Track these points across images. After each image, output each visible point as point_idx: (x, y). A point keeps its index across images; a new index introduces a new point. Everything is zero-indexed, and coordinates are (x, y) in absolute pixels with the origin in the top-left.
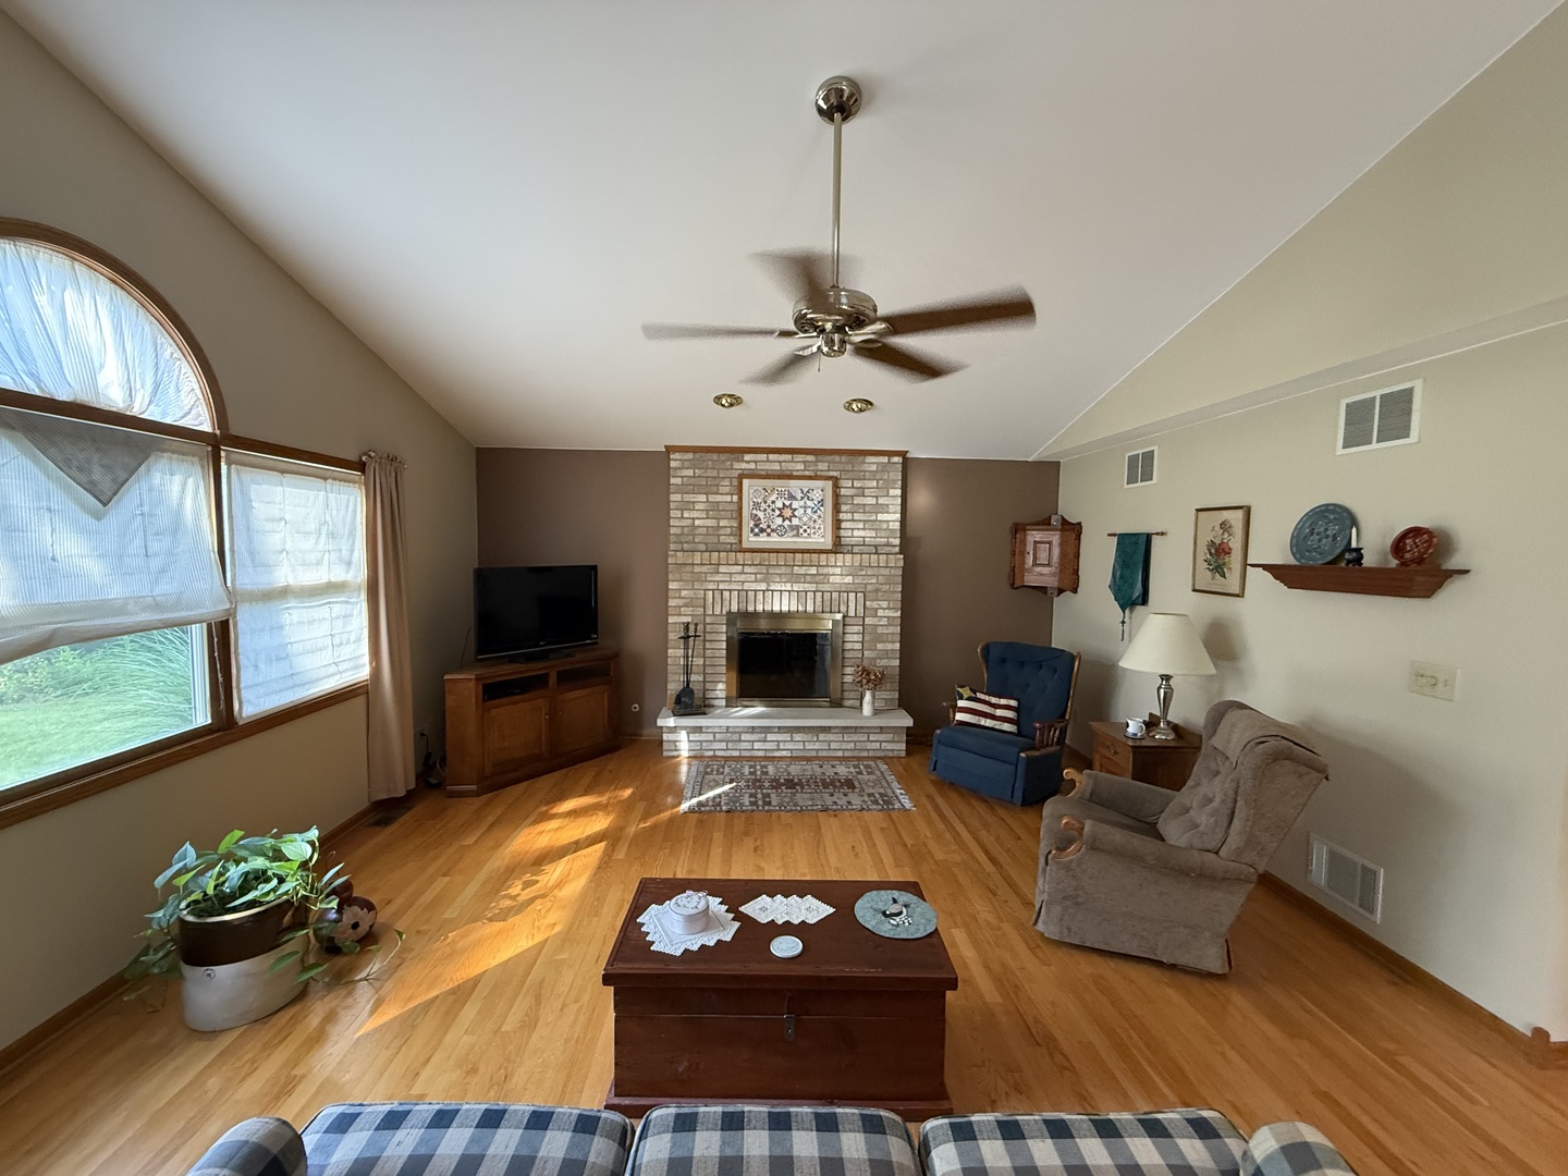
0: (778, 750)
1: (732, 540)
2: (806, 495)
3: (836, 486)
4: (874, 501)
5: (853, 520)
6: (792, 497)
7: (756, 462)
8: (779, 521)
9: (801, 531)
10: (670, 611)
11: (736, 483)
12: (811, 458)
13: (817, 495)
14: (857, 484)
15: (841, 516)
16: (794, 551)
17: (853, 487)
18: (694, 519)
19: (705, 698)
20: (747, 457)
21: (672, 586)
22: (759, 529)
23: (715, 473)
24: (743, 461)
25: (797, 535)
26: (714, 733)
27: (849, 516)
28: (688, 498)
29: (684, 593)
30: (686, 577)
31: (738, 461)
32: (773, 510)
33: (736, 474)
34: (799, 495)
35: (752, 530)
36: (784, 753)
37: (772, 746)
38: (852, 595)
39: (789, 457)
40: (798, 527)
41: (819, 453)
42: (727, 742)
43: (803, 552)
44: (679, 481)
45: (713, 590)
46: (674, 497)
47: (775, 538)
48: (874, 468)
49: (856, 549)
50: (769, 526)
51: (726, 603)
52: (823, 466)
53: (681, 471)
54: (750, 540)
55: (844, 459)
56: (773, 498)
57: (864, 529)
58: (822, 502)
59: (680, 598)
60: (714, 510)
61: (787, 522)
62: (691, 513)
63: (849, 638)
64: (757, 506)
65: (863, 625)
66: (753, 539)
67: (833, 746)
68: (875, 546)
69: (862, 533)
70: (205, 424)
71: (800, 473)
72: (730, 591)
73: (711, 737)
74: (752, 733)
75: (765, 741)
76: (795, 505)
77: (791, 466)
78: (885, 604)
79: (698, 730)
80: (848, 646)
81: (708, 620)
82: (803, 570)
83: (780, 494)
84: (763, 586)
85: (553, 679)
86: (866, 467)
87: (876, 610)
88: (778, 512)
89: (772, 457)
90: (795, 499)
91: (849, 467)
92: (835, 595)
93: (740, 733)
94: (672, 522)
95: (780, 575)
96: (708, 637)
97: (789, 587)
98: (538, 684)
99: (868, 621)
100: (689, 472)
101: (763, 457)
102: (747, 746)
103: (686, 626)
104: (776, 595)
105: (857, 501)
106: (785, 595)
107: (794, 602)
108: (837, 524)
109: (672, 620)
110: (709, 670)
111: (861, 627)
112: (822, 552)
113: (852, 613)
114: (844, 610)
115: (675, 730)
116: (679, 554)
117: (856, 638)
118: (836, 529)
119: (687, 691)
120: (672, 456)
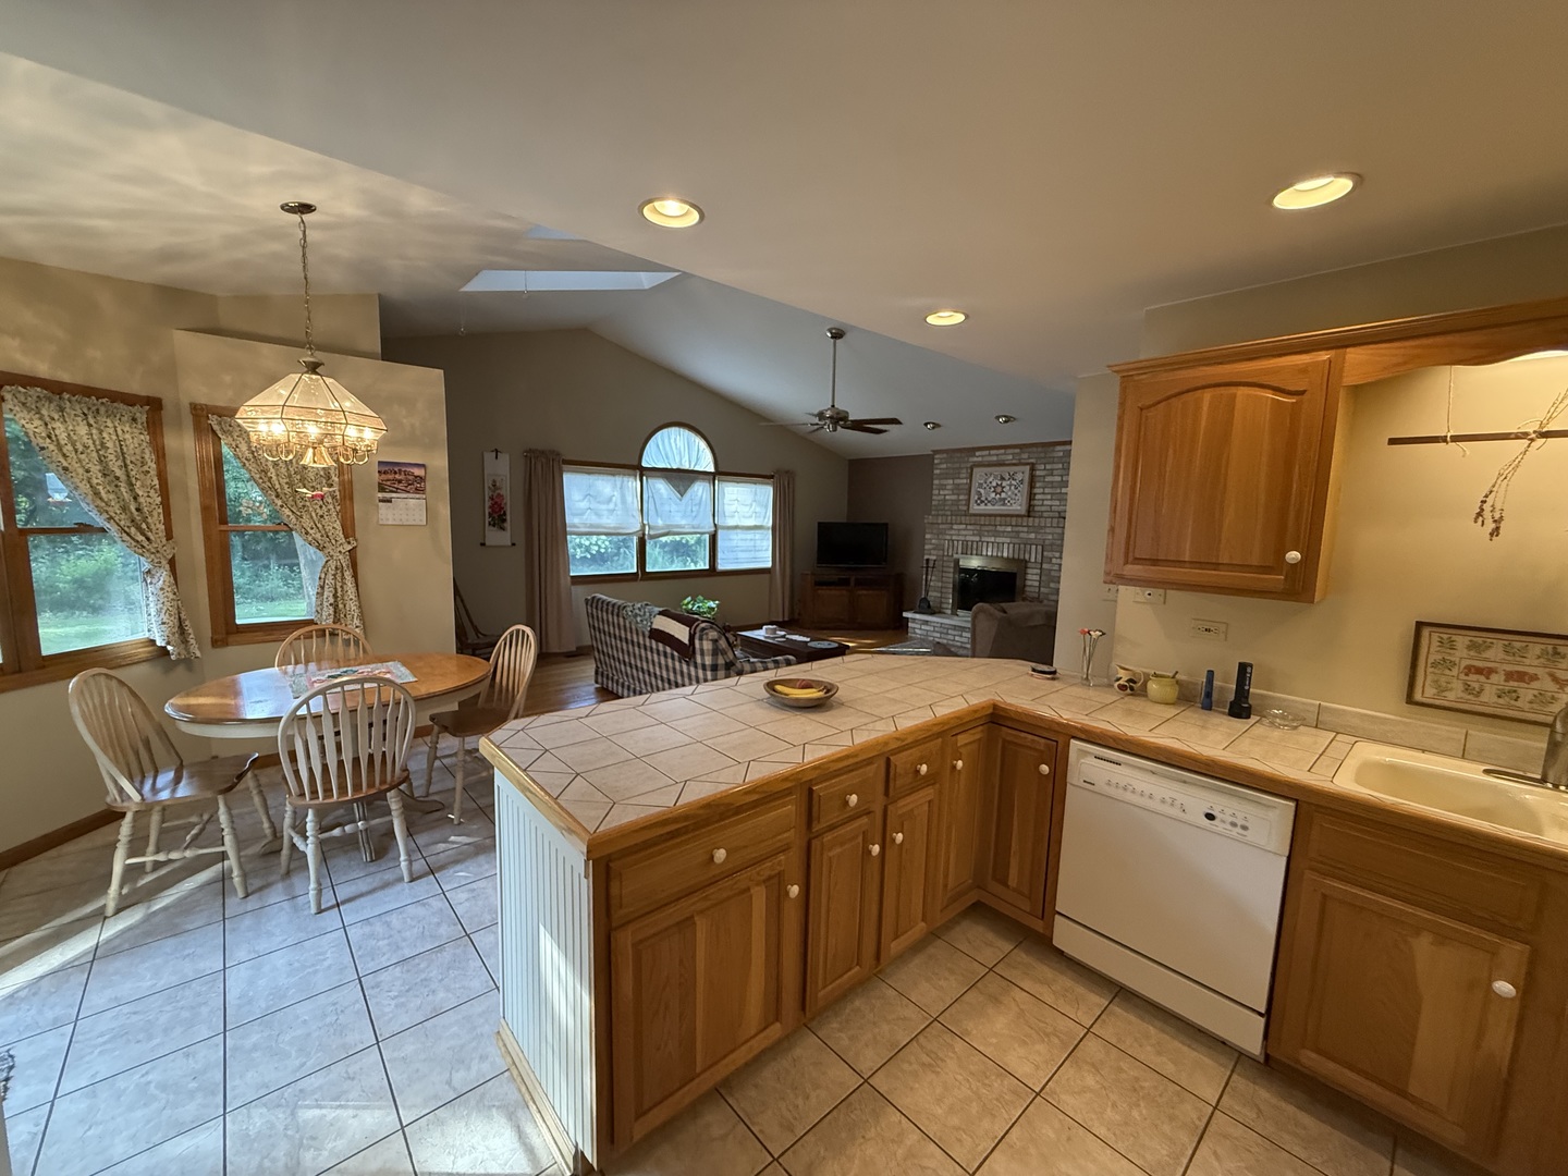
1: (965, 508)
2: (1012, 477)
3: (1033, 469)
4: (1059, 479)
5: (1043, 493)
6: (1003, 479)
7: (982, 456)
8: (993, 495)
9: (1006, 502)
10: (925, 551)
11: (969, 471)
12: (1017, 451)
14: (1048, 467)
15: (1036, 491)
16: (996, 516)
17: (1045, 469)
18: (945, 495)
19: (941, 608)
20: (977, 454)
21: (928, 536)
22: (980, 501)
23: (957, 465)
24: (975, 456)
25: (1004, 504)
26: (934, 626)
27: (1041, 490)
28: (944, 482)
29: (933, 541)
30: (935, 531)
31: (972, 456)
32: (990, 488)
33: (969, 465)
34: (1007, 477)
35: (976, 502)
38: (1034, 547)
39: (1003, 451)
40: (1005, 499)
41: (1022, 447)
42: (941, 633)
43: (1001, 516)
44: (938, 472)
45: (949, 540)
46: (936, 482)
47: (990, 507)
48: (1061, 454)
49: (1045, 514)
50: (986, 499)
51: (955, 548)
52: (1025, 456)
53: (940, 466)
54: (975, 508)
55: (1040, 449)
56: (991, 480)
57: (1051, 500)
58: (1022, 482)
59: (930, 544)
60: (957, 489)
61: (998, 496)
62: (944, 491)
63: (1029, 577)
64: (980, 485)
65: (1041, 568)
66: (976, 507)
68: (1059, 513)
69: (1049, 503)
70: (711, 469)
71: (1010, 462)
72: (958, 541)
73: (932, 629)
74: (954, 630)
75: (961, 636)
76: (1004, 484)
77: (1003, 457)
78: (1057, 555)
79: (926, 623)
80: (1029, 583)
81: (945, 558)
82: (1002, 529)
83: (995, 478)
84: (977, 539)
85: (852, 583)
86: (1056, 455)
87: (1051, 559)
88: (993, 489)
89: (993, 452)
91: (1042, 455)
92: (1022, 546)
94: (934, 497)
95: (988, 531)
96: (945, 569)
97: (992, 539)
98: (844, 583)
99: (1044, 566)
100: (944, 466)
101: (987, 452)
102: (952, 638)
103: (928, 560)
104: (985, 544)
105: (1048, 479)
106: (990, 545)
107: (995, 550)
108: (1031, 496)
109: (926, 557)
110: (944, 590)
111: (1039, 571)
112: (1017, 516)
113: (1033, 560)
114: (1027, 557)
115: (914, 620)
116: (931, 517)
117: (1035, 577)
118: (1030, 500)
119: (925, 599)
120: (936, 456)
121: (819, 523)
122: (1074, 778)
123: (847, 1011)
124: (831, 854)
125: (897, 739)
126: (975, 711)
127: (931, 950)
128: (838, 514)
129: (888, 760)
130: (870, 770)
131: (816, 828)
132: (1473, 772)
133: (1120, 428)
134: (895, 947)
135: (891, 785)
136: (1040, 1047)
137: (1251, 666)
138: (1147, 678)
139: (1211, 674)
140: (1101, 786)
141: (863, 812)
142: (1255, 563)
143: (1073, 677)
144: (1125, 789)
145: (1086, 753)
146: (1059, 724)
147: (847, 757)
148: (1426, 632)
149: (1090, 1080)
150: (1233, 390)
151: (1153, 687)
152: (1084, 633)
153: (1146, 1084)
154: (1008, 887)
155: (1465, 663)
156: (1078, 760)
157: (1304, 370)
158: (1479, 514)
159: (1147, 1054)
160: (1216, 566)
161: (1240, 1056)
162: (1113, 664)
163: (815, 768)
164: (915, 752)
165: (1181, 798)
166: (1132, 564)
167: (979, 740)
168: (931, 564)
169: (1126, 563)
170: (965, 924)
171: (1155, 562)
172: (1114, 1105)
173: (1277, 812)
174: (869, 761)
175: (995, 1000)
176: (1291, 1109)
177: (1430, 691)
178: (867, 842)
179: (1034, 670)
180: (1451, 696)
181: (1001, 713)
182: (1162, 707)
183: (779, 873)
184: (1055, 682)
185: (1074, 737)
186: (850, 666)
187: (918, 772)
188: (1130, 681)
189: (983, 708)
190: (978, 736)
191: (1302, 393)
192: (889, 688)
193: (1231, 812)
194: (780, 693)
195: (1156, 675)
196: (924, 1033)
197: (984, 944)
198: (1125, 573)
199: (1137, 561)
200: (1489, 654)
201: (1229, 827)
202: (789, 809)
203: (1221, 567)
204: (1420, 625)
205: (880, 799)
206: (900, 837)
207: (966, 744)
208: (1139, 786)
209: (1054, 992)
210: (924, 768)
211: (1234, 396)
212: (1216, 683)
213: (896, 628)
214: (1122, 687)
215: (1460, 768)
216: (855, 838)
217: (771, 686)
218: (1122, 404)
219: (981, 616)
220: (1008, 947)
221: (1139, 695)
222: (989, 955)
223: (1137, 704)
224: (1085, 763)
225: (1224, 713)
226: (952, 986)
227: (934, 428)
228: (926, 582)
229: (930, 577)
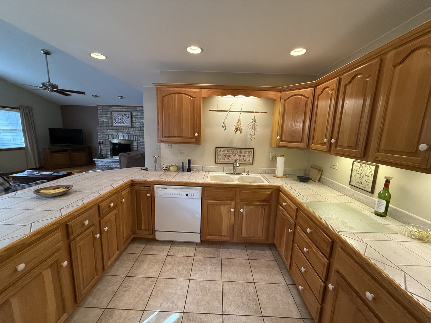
1: (111, 124)
2: (125, 115)
3: (131, 113)
4: (139, 117)
5: (135, 121)
6: (122, 116)
8: (120, 121)
10: (98, 138)
11: (111, 113)
12: (126, 108)
13: (128, 115)
14: (136, 113)
15: (133, 120)
16: (122, 127)
18: (103, 120)
19: (107, 156)
20: (113, 107)
21: (99, 133)
23: (107, 111)
25: (124, 124)
27: (135, 120)
28: (102, 116)
29: (101, 135)
30: (101, 132)
31: (111, 108)
33: (111, 111)
34: (124, 115)
35: (115, 123)
37: (117, 165)
38: (134, 136)
39: (121, 107)
40: (124, 122)
41: (128, 107)
42: (108, 164)
43: (124, 127)
44: (100, 112)
45: (107, 135)
46: (99, 115)
47: (119, 124)
48: (139, 110)
49: (137, 127)
50: (118, 122)
51: (109, 137)
52: (129, 109)
53: (100, 110)
54: (114, 125)
55: (133, 108)
56: (119, 116)
57: (138, 123)
58: (128, 117)
60: (107, 118)
61: (122, 121)
62: (103, 119)
63: (134, 145)
64: (115, 117)
65: (137, 142)
66: (115, 124)
68: (142, 126)
69: (138, 124)
71: (124, 111)
72: (110, 135)
73: (105, 163)
74: (113, 162)
75: (115, 164)
76: (123, 117)
77: (122, 109)
78: (141, 138)
79: (102, 161)
81: (106, 140)
82: (124, 131)
83: (120, 115)
84: (117, 134)
85: (69, 150)
88: (120, 119)
89: (118, 107)
90: (123, 116)
91: (134, 110)
92: (131, 136)
93: (110, 162)
94: (99, 121)
95: (120, 132)
96: (106, 144)
97: (122, 134)
98: (65, 151)
99: (138, 141)
100: (102, 110)
101: (116, 107)
102: (112, 165)
103: (100, 141)
104: (119, 136)
105: (136, 117)
106: (121, 136)
107: (123, 137)
108: (132, 122)
109: (99, 140)
110: (107, 151)
112: (129, 127)
113: (135, 140)
114: (133, 139)
115: (97, 161)
116: (99, 127)
117: (136, 145)
118: (132, 123)
119: (101, 154)
120: (98, 107)
121: (49, 129)
122: (156, 195)
123: (94, 292)
124: (80, 244)
125: (101, 198)
126: (126, 183)
127: (121, 258)
129: (99, 206)
130: (92, 211)
131: (71, 237)
132: (225, 174)
133: (157, 101)
134: (109, 263)
135: (101, 213)
136: (157, 266)
137: (190, 160)
138: (170, 166)
139: (183, 163)
140: (163, 195)
141: (91, 225)
142: (189, 136)
143: (152, 169)
144: (169, 194)
145: (158, 188)
146: (151, 182)
147: (82, 208)
148: (217, 149)
149: (169, 267)
150: (182, 95)
151: (171, 168)
152: (153, 157)
153: (181, 260)
154: (142, 230)
155: (223, 154)
156: (157, 190)
157: (195, 92)
158: (223, 126)
159: (180, 254)
160: (182, 137)
161: (196, 244)
162: (162, 164)
163: (68, 216)
164: (108, 200)
165: (181, 193)
166: (164, 137)
167: (129, 192)
168: (101, 142)
169: (163, 137)
170: (131, 246)
171: (169, 137)
172: (175, 269)
173: (199, 190)
174: (91, 208)
175: (143, 261)
176: (206, 249)
177: (218, 160)
178: (94, 234)
179: (141, 169)
180: (221, 161)
181: (134, 182)
182: (174, 173)
183: (57, 260)
184: (148, 172)
185: (155, 184)
186: (75, 178)
187: (110, 206)
188: (166, 168)
189: (129, 182)
190: (128, 191)
191: (195, 98)
192: (94, 182)
193: (190, 193)
194: (43, 193)
195: (172, 165)
196: (123, 282)
197: (137, 248)
198: (163, 140)
199: (165, 137)
200: (225, 152)
201: (191, 196)
202: (59, 235)
203: (183, 138)
204: (216, 148)
205: (97, 219)
206: (106, 229)
207: (124, 194)
208: (172, 192)
209: (158, 251)
210: (112, 205)
211: (182, 96)
212: (184, 165)
213: (91, 165)
214: (165, 170)
215: (223, 174)
216: (89, 235)
217: (37, 192)
218: (157, 95)
219: (122, 157)
220: (143, 246)
221: (168, 171)
222: (139, 251)
223: (168, 173)
224: (159, 190)
225: (186, 172)
226: (130, 264)
227: (96, 97)
228: (100, 148)
229: (101, 147)
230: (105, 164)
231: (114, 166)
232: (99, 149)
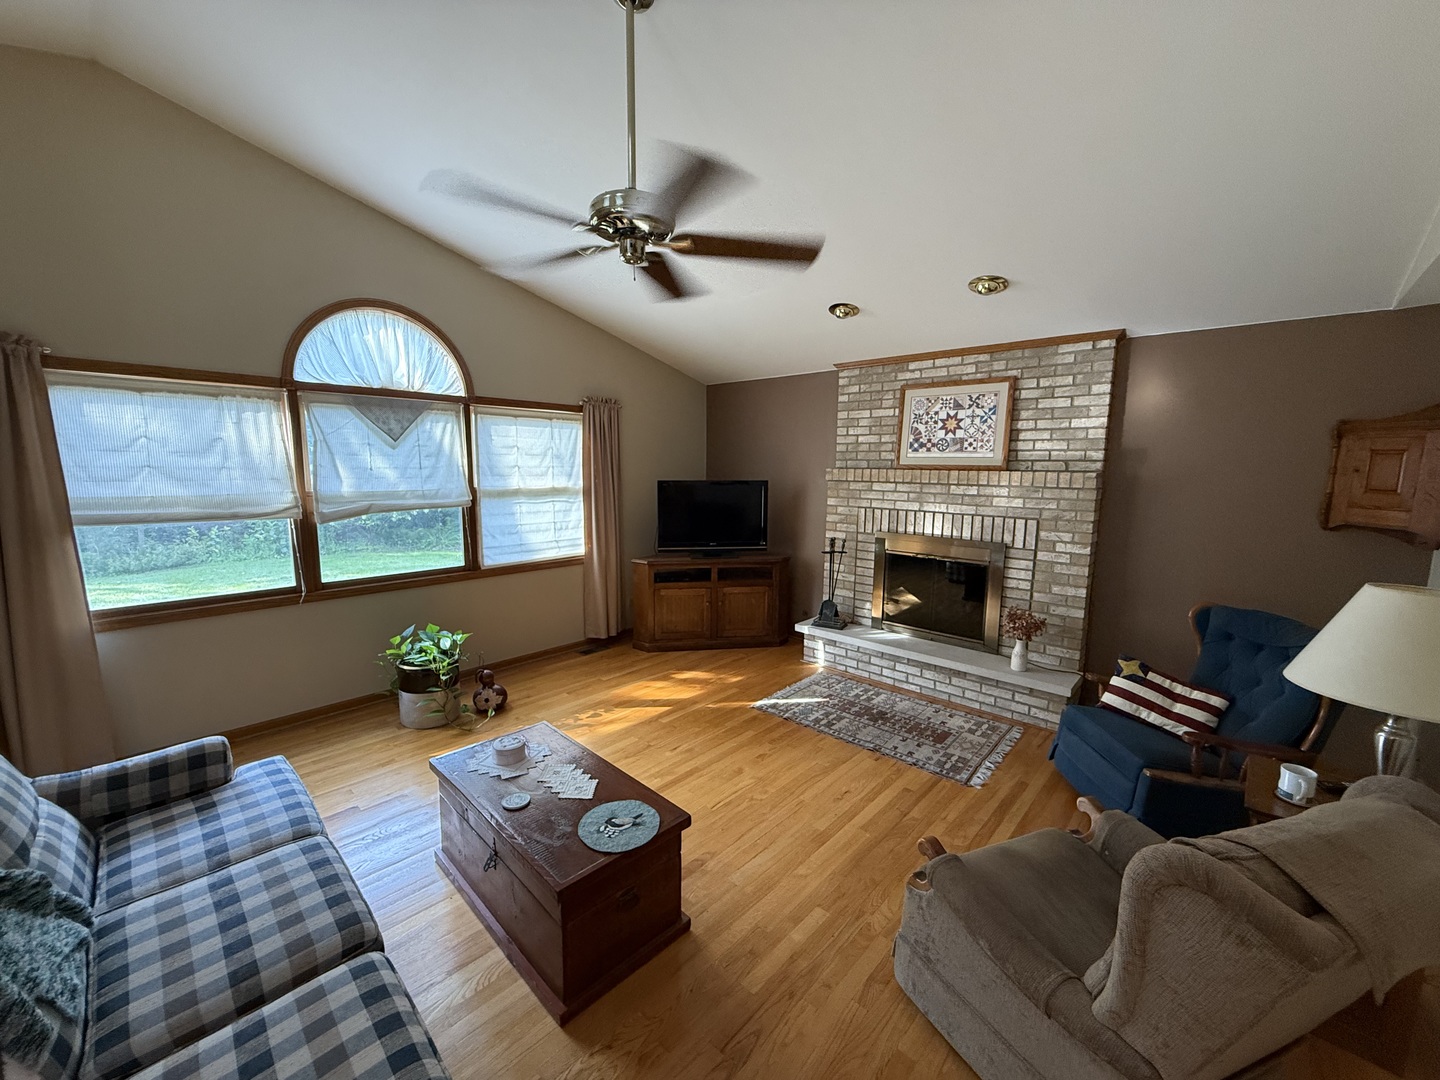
0: (907, 682)
1: (892, 456)
2: (975, 402)
3: (1015, 385)
4: (1067, 403)
5: (1035, 429)
6: (958, 406)
7: (920, 370)
8: (942, 434)
9: (966, 444)
10: (828, 526)
11: (898, 396)
12: (985, 357)
13: (988, 402)
14: (1044, 382)
15: (1020, 425)
16: (949, 469)
17: (1038, 387)
18: (857, 436)
19: (854, 615)
20: (912, 366)
21: (831, 501)
22: (918, 444)
23: (879, 387)
24: (908, 370)
25: (961, 450)
26: (847, 650)
27: (1031, 424)
28: (854, 414)
29: (840, 509)
30: (842, 493)
31: (902, 371)
32: (936, 422)
33: (898, 385)
34: (967, 403)
35: (911, 445)
36: (913, 688)
37: (902, 677)
38: (1020, 523)
39: (958, 360)
40: (962, 441)
41: (992, 350)
42: (858, 661)
43: (960, 468)
44: (846, 398)
45: (866, 508)
46: (841, 415)
47: (935, 453)
48: (1071, 359)
49: (1037, 466)
50: (929, 441)
51: (878, 522)
52: (999, 365)
53: (849, 389)
54: (909, 456)
55: (1027, 353)
56: (936, 409)
57: (1051, 440)
58: (994, 410)
59: (836, 514)
60: (877, 425)
61: (950, 435)
62: (855, 429)
63: (1012, 573)
64: (918, 418)
65: (1034, 560)
66: (911, 454)
67: (968, 694)
68: (1066, 462)
69: (1047, 445)
70: (460, 390)
71: (971, 377)
72: (882, 509)
73: (843, 653)
74: (884, 658)
75: (894, 670)
76: (961, 414)
77: (959, 370)
78: (1067, 537)
79: (833, 643)
80: (1011, 583)
81: (860, 538)
82: (960, 490)
83: (945, 404)
84: (916, 507)
85: (714, 575)
86: (1059, 360)
87: (1054, 543)
88: (940, 424)
89: (938, 362)
90: (960, 407)
91: (1033, 362)
92: (998, 521)
93: (870, 655)
94: (839, 440)
95: (935, 494)
96: (859, 555)
97: (943, 508)
98: (702, 576)
99: (1041, 555)
100: (855, 389)
101: (929, 363)
102: (877, 670)
103: (833, 541)
104: (929, 516)
105: (1043, 404)
106: (939, 517)
107: (948, 526)
108: (1012, 435)
109: (829, 535)
110: (859, 588)
111: (1031, 563)
112: (989, 469)
113: (1019, 544)
114: (1008, 539)
115: (813, 638)
116: (835, 471)
117: (1023, 575)
118: (1011, 441)
119: (829, 604)
120: (841, 375)
121: (660, 482)
128: (691, 468)
168: (838, 547)
213: (783, 643)
227: (846, 314)
228: (831, 571)
229: (836, 566)
230: (846, 657)
231: (885, 680)
232: (826, 574)
